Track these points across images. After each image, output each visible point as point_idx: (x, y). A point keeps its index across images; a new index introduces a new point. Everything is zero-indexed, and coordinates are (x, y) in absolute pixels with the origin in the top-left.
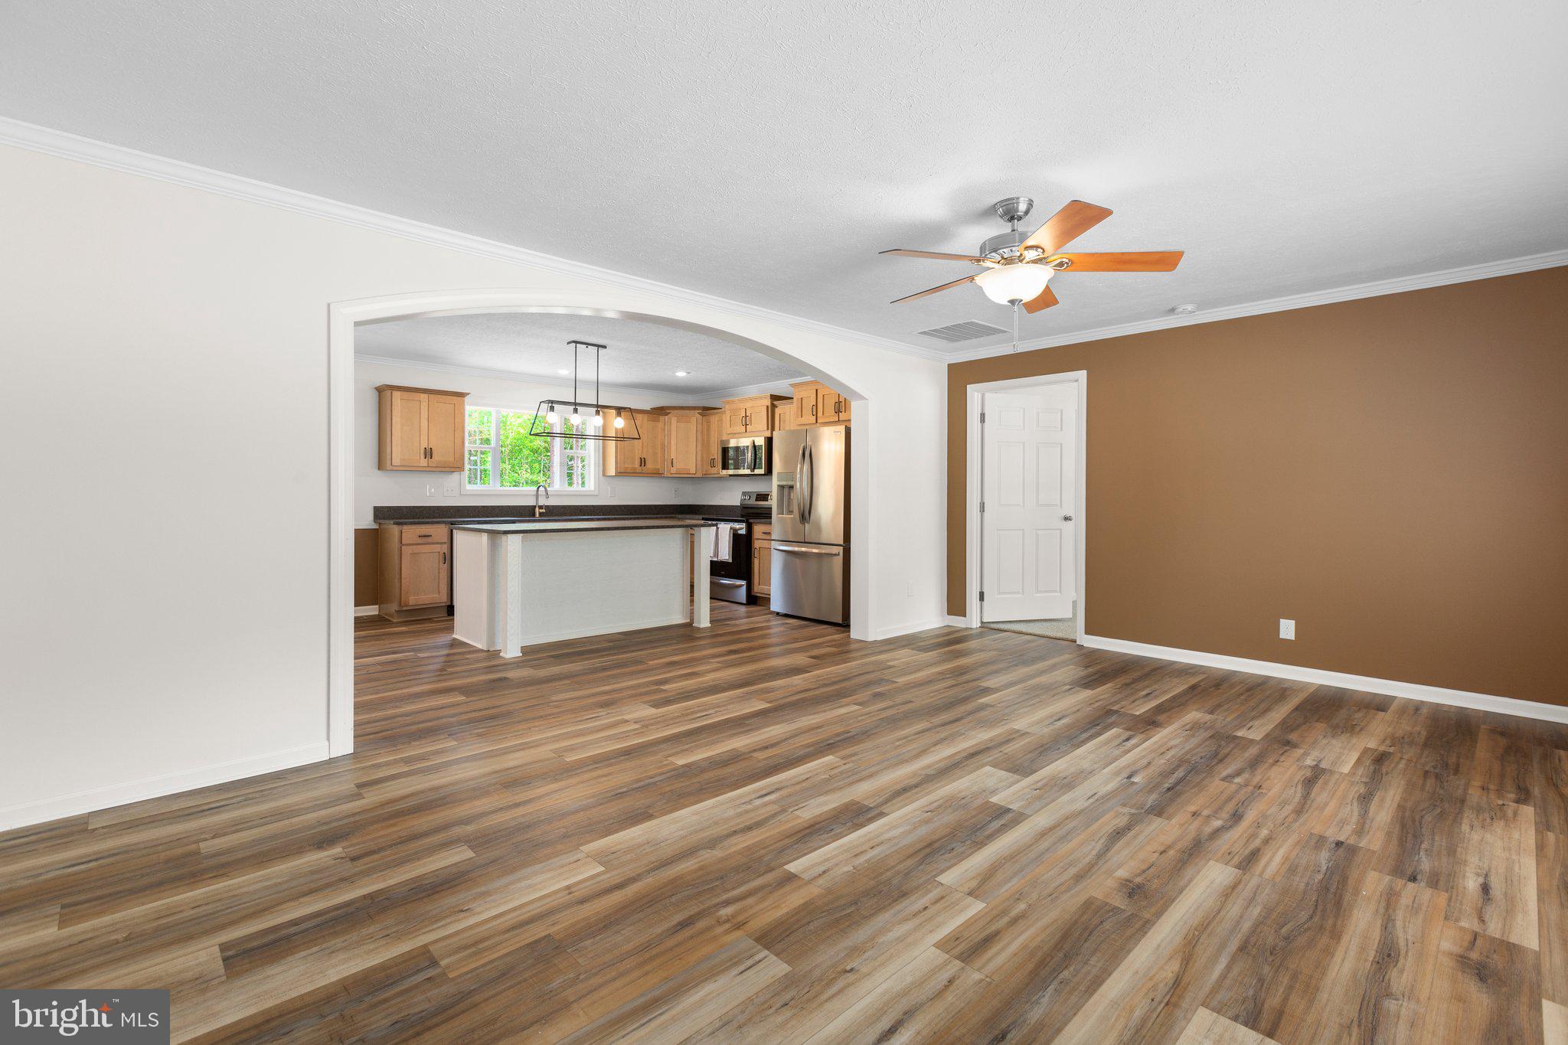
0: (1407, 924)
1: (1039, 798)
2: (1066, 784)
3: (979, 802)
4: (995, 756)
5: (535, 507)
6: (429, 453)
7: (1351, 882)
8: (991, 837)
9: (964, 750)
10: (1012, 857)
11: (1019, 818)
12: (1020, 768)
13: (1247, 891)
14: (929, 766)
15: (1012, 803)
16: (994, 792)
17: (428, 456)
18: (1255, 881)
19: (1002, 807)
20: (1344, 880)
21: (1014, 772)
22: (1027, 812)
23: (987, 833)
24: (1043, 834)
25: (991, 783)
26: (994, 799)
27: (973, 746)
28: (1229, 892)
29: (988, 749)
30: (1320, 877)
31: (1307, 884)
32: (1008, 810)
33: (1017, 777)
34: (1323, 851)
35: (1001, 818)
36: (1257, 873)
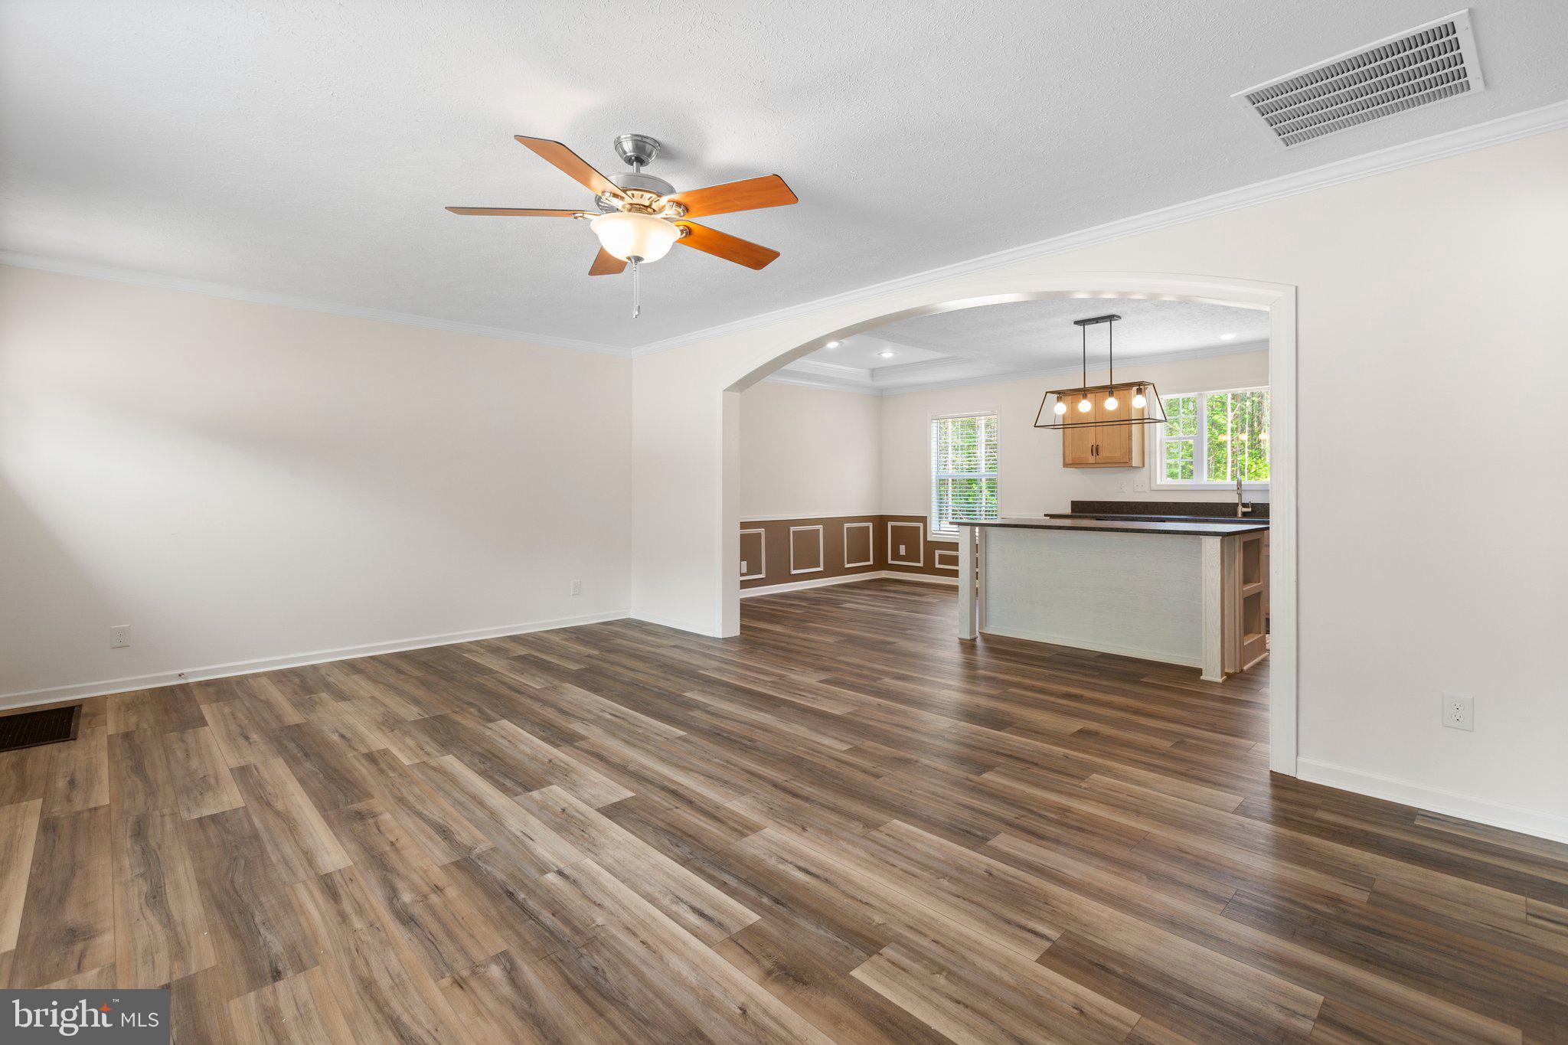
0: (151, 932)
5: (1237, 504)
6: (1096, 450)
7: (226, 935)
13: (299, 865)
17: (1094, 454)
18: (302, 875)
20: (235, 934)
28: (309, 858)
30: (258, 919)
31: (261, 904)
34: (282, 951)
36: (309, 882)
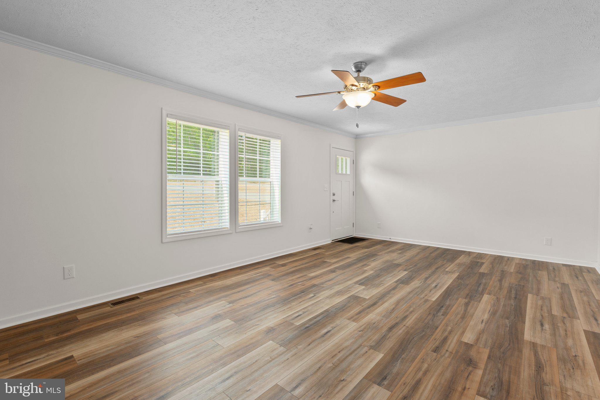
1: (349, 288)
2: (339, 293)
3: (368, 286)
4: (365, 304)
8: (364, 279)
9: (379, 306)
10: (358, 276)
11: (356, 283)
12: (356, 299)
14: (391, 298)
15: (358, 287)
16: (364, 289)
19: (362, 285)
21: (357, 296)
22: (354, 284)
23: (365, 279)
24: (350, 280)
25: (365, 292)
26: (364, 287)
27: (376, 309)
29: (369, 307)
32: (359, 284)
33: (356, 295)
35: (361, 283)
